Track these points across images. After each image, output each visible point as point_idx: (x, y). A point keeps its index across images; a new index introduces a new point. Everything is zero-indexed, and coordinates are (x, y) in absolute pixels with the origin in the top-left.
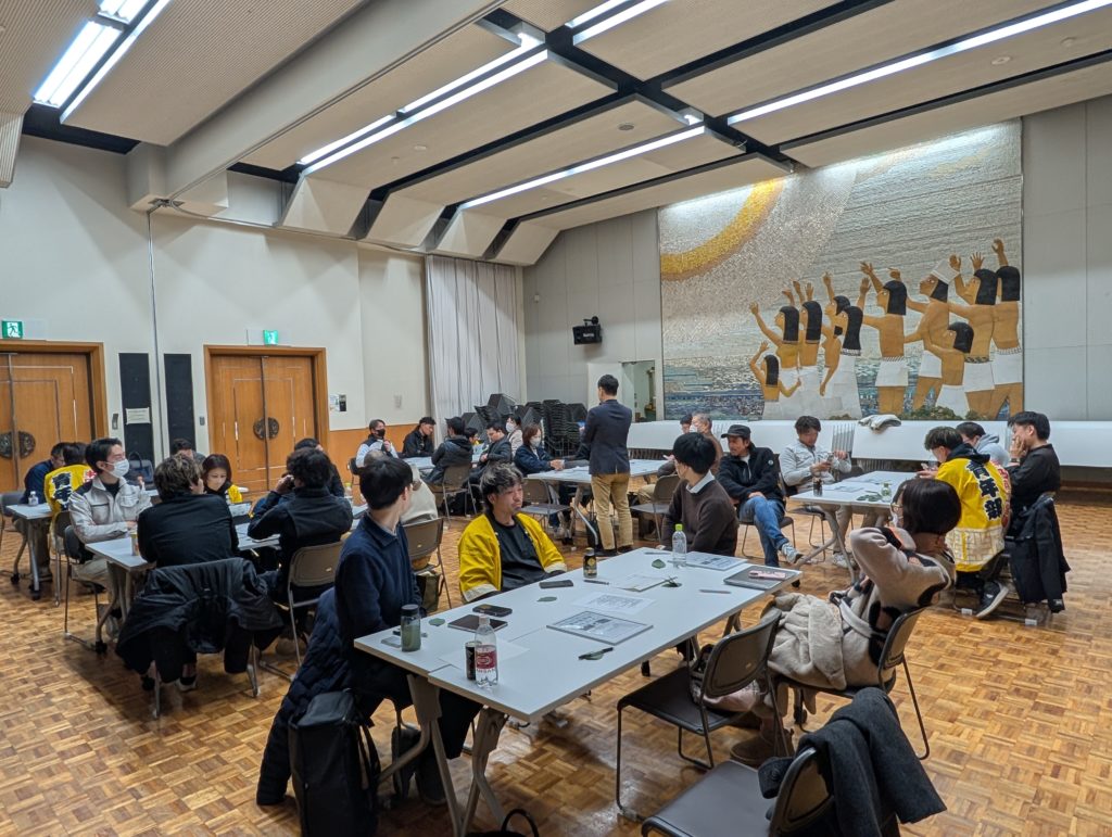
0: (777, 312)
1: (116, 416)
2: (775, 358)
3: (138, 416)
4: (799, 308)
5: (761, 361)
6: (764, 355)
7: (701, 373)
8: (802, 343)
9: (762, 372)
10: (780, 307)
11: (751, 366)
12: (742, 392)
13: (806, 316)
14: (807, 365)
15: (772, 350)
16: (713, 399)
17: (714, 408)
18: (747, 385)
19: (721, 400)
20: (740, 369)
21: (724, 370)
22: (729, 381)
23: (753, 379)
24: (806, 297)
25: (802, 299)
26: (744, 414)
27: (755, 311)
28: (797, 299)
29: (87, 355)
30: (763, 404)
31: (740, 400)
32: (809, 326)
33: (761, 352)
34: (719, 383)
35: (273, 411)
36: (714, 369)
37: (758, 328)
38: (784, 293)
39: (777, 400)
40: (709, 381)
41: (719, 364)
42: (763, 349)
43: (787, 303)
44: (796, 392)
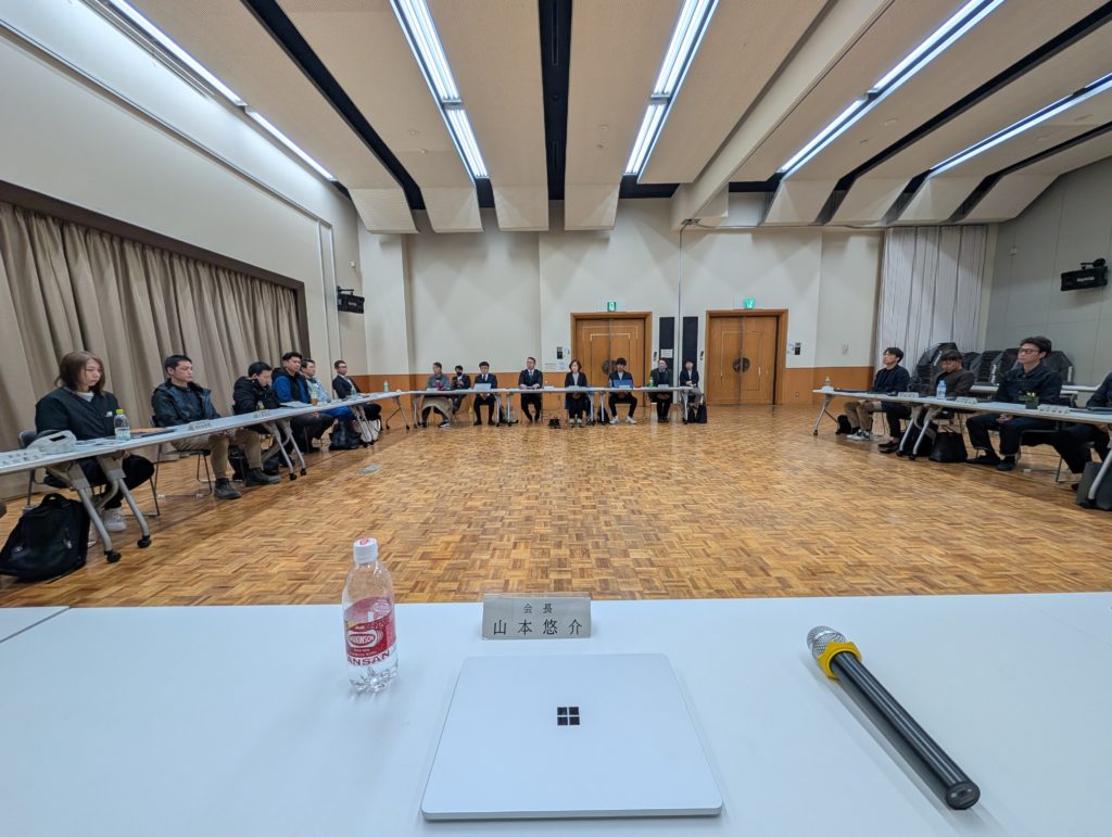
1: (655, 353)
3: (667, 353)
29: (643, 318)
35: (748, 353)
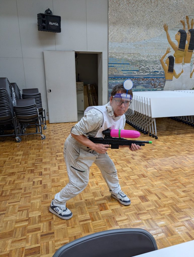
0: (177, 32)
2: (174, 58)
4: (187, 31)
5: (166, 58)
6: (168, 55)
7: (133, 63)
8: (186, 51)
9: (166, 64)
10: (179, 30)
11: (161, 61)
12: (154, 75)
13: (190, 37)
14: (187, 63)
15: (172, 53)
16: (138, 79)
17: (139, 84)
18: (158, 72)
19: (143, 80)
20: (155, 62)
21: (146, 62)
22: (148, 69)
23: (161, 68)
24: (191, 27)
25: (189, 27)
26: (155, 88)
27: (166, 29)
28: (186, 27)
30: (165, 82)
31: (153, 80)
32: (190, 42)
33: (166, 54)
34: (143, 70)
36: (140, 61)
37: (167, 40)
38: (181, 21)
39: (172, 80)
40: (137, 68)
41: (143, 59)
42: (168, 52)
43: (182, 28)
44: (181, 76)
